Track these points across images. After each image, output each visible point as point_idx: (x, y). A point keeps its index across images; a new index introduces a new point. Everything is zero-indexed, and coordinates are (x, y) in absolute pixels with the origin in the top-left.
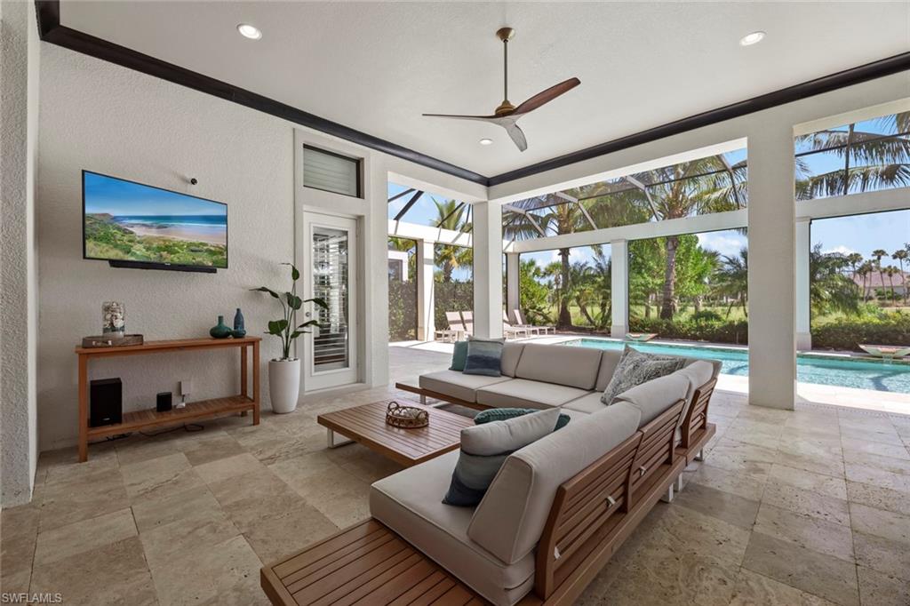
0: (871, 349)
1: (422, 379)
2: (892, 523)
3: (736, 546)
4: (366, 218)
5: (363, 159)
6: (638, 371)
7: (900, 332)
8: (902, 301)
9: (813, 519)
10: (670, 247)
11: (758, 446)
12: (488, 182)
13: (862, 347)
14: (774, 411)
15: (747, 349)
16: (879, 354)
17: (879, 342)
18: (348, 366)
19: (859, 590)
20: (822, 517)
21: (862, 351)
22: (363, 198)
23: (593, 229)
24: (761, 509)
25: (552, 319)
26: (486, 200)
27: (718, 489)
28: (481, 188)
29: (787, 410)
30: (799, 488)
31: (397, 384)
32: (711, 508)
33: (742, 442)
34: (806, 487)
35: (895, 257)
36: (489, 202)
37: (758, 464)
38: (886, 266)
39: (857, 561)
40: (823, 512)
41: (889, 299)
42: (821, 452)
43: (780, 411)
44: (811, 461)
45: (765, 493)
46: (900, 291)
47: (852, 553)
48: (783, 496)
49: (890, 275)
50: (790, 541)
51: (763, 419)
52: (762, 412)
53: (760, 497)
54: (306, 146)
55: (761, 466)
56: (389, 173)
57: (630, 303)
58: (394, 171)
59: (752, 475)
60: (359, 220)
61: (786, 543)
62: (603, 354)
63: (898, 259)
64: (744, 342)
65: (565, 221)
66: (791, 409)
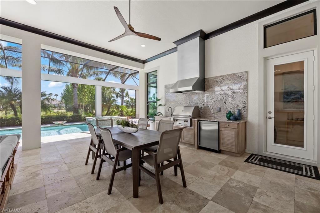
0: (56, 123)
2: (81, 170)
3: (44, 208)
8: (57, 108)
9: (63, 181)
11: (33, 166)
13: (54, 122)
14: (34, 150)
15: (21, 128)
16: (58, 124)
17: (57, 120)
19: (83, 193)
20: (65, 178)
21: (54, 124)
24: (46, 188)
27: (25, 191)
29: (38, 148)
30: (54, 173)
32: (25, 201)
33: (26, 167)
34: (56, 172)
35: (55, 96)
37: (37, 172)
38: (53, 98)
39: (79, 185)
40: (64, 177)
41: (54, 108)
42: (55, 158)
43: (36, 150)
44: (54, 163)
45: (44, 181)
46: (56, 106)
47: (77, 184)
48: (51, 179)
49: (54, 101)
50: (60, 193)
51: (31, 155)
52: (29, 152)
53: (43, 184)
55: (38, 172)
59: (36, 177)
61: (59, 194)
63: (56, 96)
64: (20, 125)
66: (40, 148)
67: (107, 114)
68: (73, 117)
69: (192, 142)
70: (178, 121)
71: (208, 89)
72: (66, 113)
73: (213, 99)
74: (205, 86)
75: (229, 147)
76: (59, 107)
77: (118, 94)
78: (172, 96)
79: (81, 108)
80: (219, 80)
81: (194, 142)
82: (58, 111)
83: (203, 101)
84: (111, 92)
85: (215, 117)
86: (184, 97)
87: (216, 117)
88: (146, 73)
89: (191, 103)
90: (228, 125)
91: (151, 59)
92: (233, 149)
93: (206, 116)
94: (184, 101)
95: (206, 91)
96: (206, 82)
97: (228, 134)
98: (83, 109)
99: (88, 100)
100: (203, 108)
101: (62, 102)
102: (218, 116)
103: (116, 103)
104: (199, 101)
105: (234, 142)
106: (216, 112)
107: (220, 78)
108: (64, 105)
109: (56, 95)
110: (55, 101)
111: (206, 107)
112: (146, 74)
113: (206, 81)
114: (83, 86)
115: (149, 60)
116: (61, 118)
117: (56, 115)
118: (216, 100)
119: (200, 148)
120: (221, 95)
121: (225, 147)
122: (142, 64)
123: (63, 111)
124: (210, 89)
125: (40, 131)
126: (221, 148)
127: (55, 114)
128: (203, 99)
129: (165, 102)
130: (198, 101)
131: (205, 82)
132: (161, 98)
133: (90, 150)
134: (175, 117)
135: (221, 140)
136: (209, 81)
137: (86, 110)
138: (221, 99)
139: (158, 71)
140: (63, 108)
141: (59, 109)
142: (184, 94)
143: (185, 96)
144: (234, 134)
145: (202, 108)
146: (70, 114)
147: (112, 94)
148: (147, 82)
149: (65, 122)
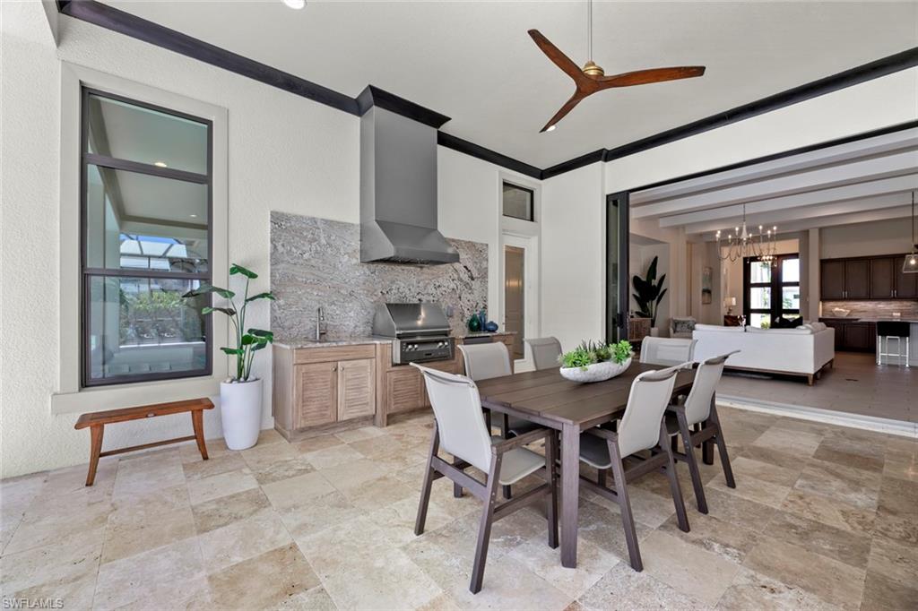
73: (440, 289)
78: (313, 262)
83: (418, 290)
86: (365, 273)
94: (363, 287)
104: (409, 290)
118: (445, 291)
120: (453, 280)
128: (418, 286)
130: (408, 292)
138: (453, 289)
143: (368, 272)
148: (83, 146)
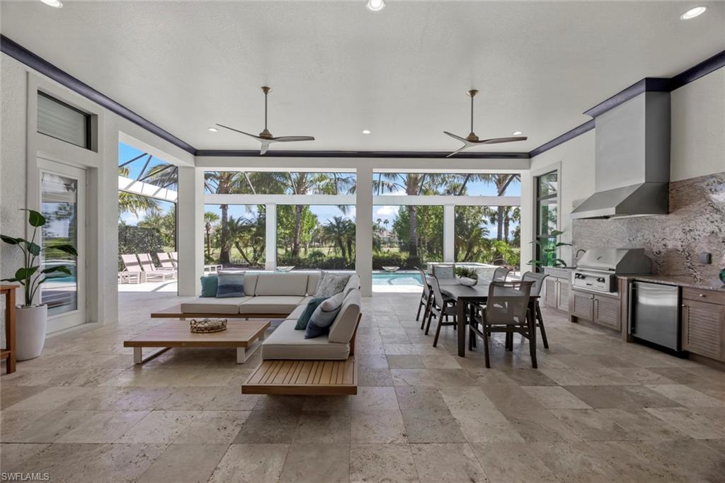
0: (386, 268)
1: (183, 306)
4: (99, 170)
5: (96, 116)
6: (334, 281)
7: (393, 260)
8: (387, 245)
10: (298, 211)
12: (196, 153)
13: (383, 267)
14: (366, 298)
15: (355, 272)
16: (388, 270)
17: (387, 265)
18: (76, 309)
21: (383, 269)
22: (97, 151)
23: (253, 194)
25: (215, 259)
26: (194, 166)
28: (190, 156)
31: (152, 315)
36: (197, 168)
38: (382, 227)
41: (383, 244)
42: (387, 309)
46: (386, 240)
49: (383, 232)
54: (40, 93)
56: (120, 132)
57: (277, 247)
58: (123, 131)
60: (90, 171)
62: (309, 277)
63: (385, 224)
65: (225, 182)
66: (371, 296)
67: (466, 257)
68: (408, 260)
69: (616, 324)
70: (587, 278)
71: (676, 207)
72: (399, 254)
73: (691, 233)
74: (668, 202)
75: (705, 348)
76: (390, 243)
77: (494, 215)
79: (422, 245)
80: (708, 185)
81: (619, 325)
82: (389, 251)
83: (663, 236)
84: (480, 212)
85: (695, 277)
87: (698, 277)
88: (534, 177)
89: (633, 242)
90: (704, 296)
91: (546, 147)
92: (716, 353)
93: (672, 273)
94: (616, 236)
95: (671, 212)
96: (673, 192)
97: (702, 316)
98: (425, 247)
99: (433, 230)
100: (663, 254)
101: (394, 233)
102: (704, 273)
103: (485, 237)
104: (654, 236)
105: (718, 336)
106: (697, 264)
107: (712, 180)
108: (396, 239)
109: (386, 222)
110: (385, 232)
111: (671, 251)
112: (536, 179)
113: (672, 190)
114: (426, 207)
115: (541, 149)
116: (392, 261)
117: (387, 257)
118: (699, 235)
119: (634, 339)
120: (712, 222)
121: (694, 346)
122: (527, 160)
123: (395, 250)
124: (683, 209)
125: (371, 278)
126: (686, 347)
127: (386, 255)
128: (663, 233)
129: (573, 237)
130: (652, 238)
131: (668, 193)
132: (565, 230)
133: (422, 303)
134: (581, 271)
135: (686, 329)
136: (681, 189)
137: (430, 250)
138: (713, 232)
139: (558, 173)
140: (396, 245)
141: (390, 247)
142: (617, 222)
143: (619, 225)
144: (718, 317)
145: (660, 252)
146: (404, 256)
147: (481, 215)
148: (538, 196)
149: (398, 268)
